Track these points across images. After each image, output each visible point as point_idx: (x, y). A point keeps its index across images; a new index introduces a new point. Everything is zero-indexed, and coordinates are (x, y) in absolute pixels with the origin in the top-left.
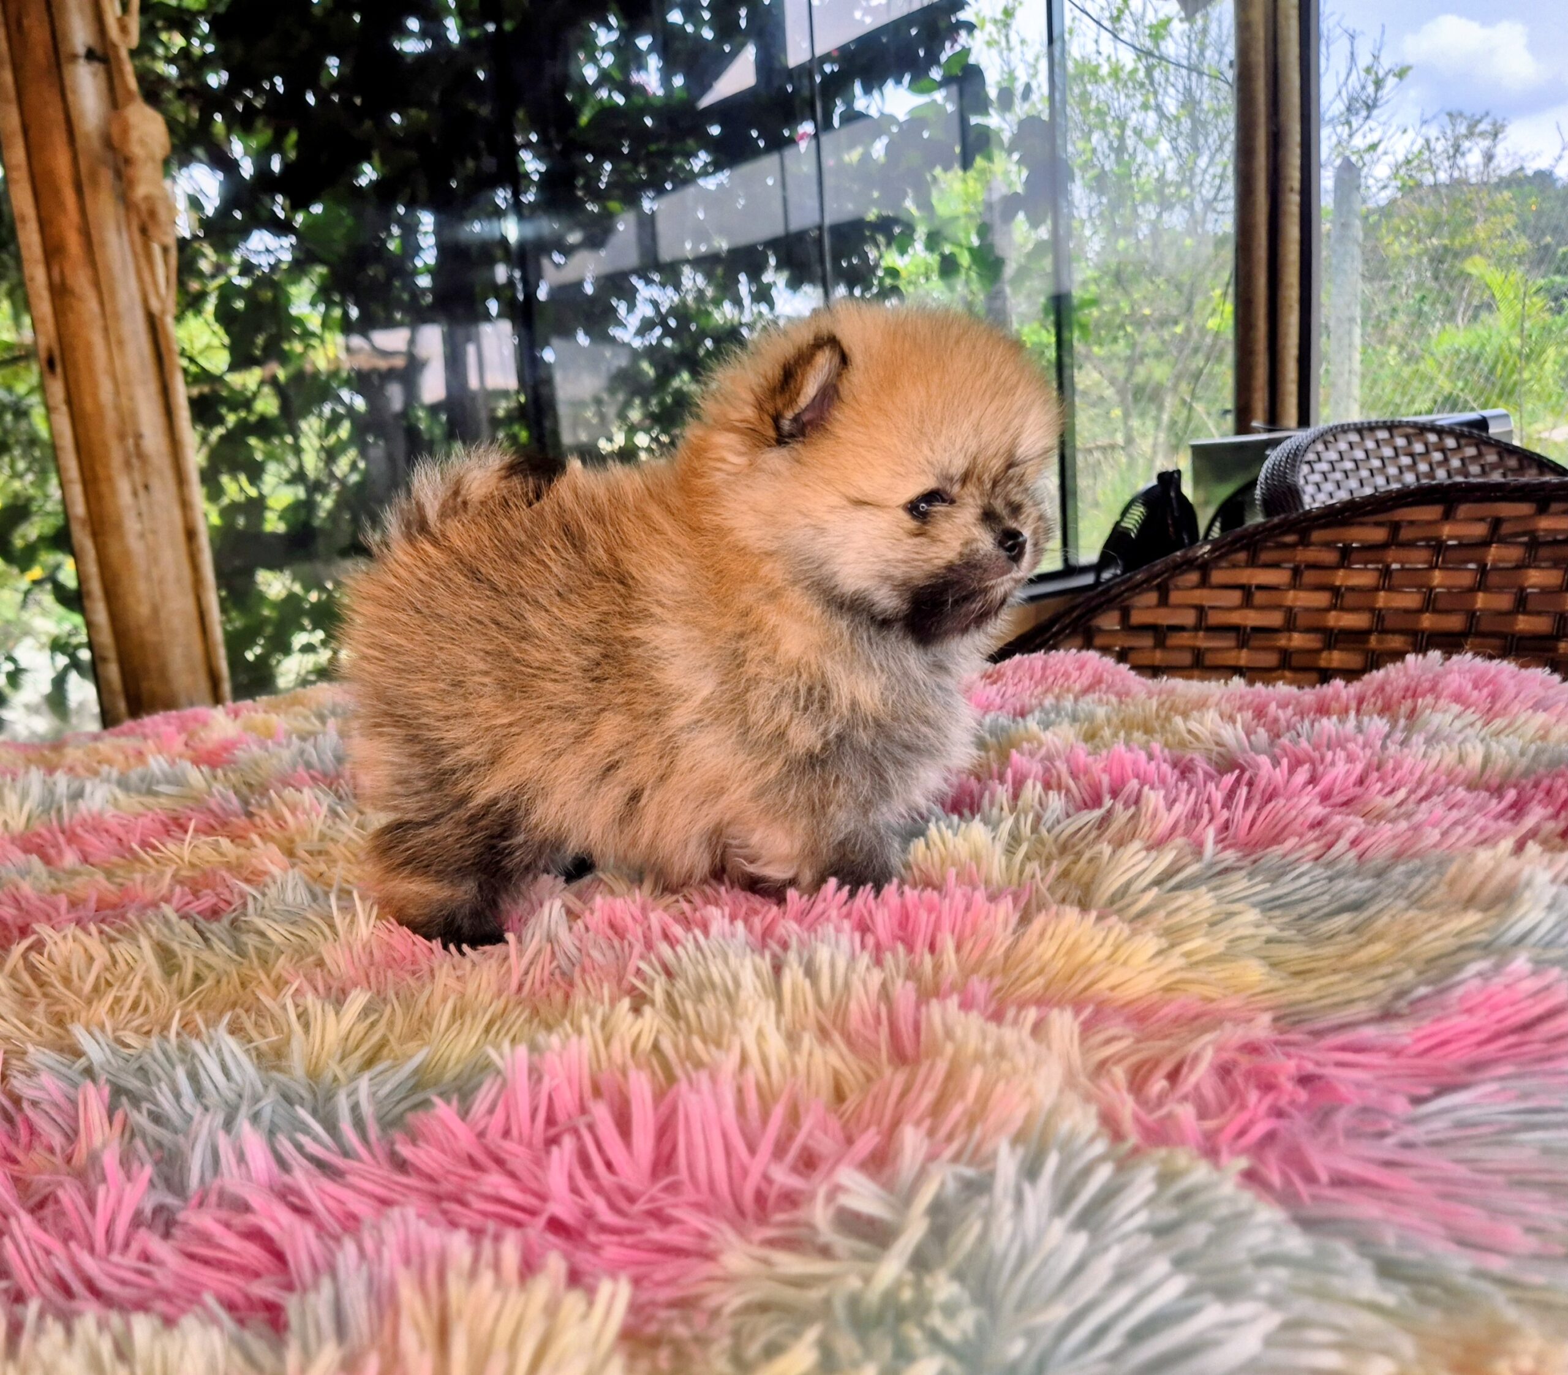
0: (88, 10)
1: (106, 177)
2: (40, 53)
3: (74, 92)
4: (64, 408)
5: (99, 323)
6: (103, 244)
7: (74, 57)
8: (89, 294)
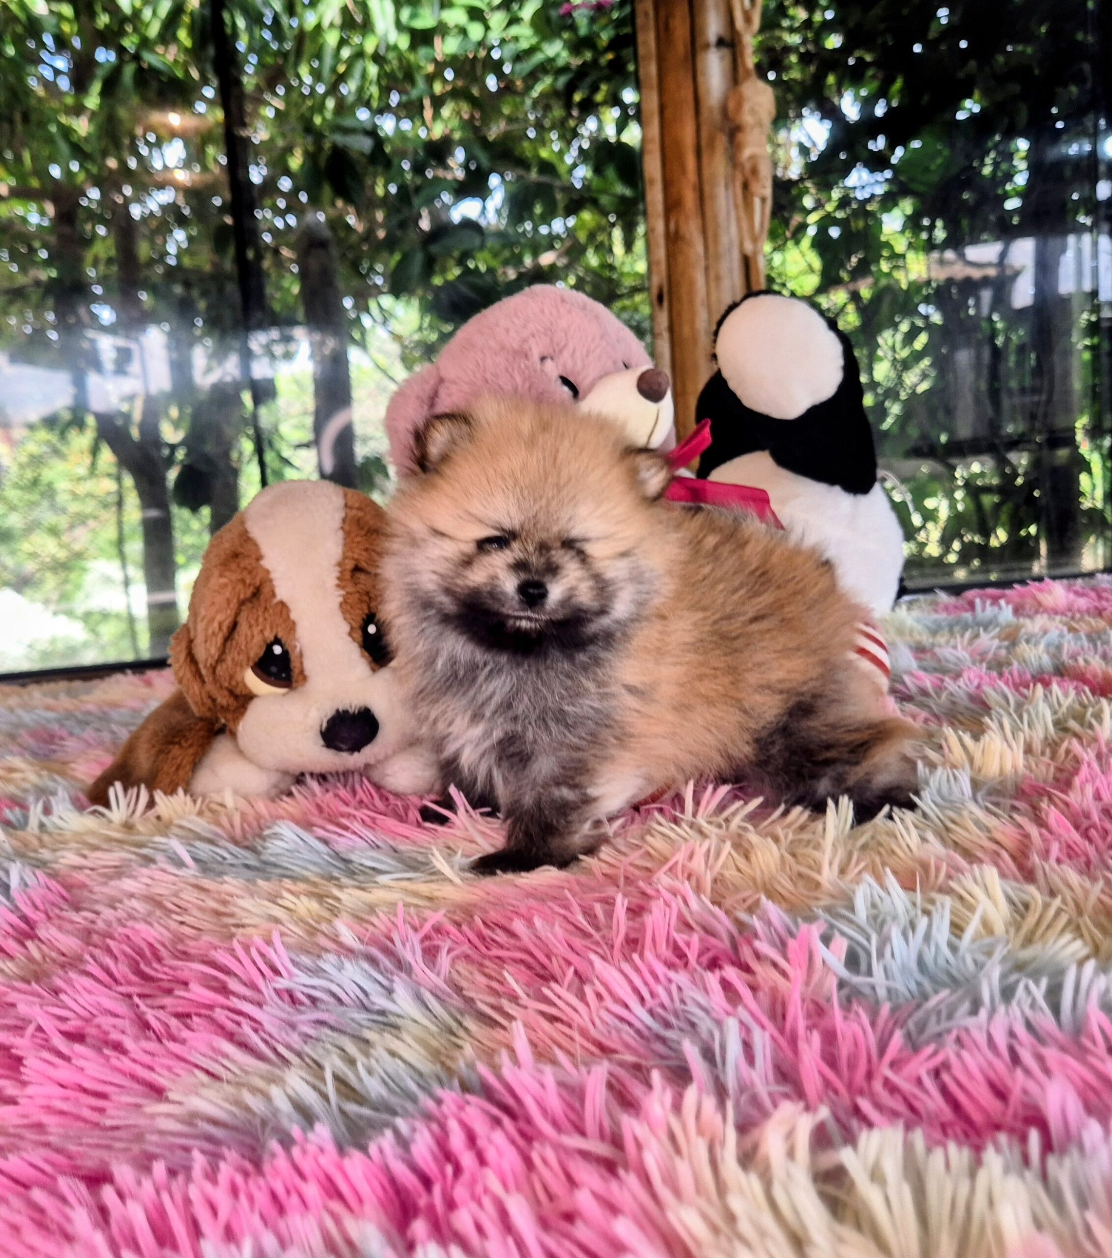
0: (722, 8)
1: (722, 141)
2: (679, 48)
3: (704, 74)
4: (666, 335)
5: (702, 263)
6: (713, 197)
7: (707, 46)
8: (697, 240)
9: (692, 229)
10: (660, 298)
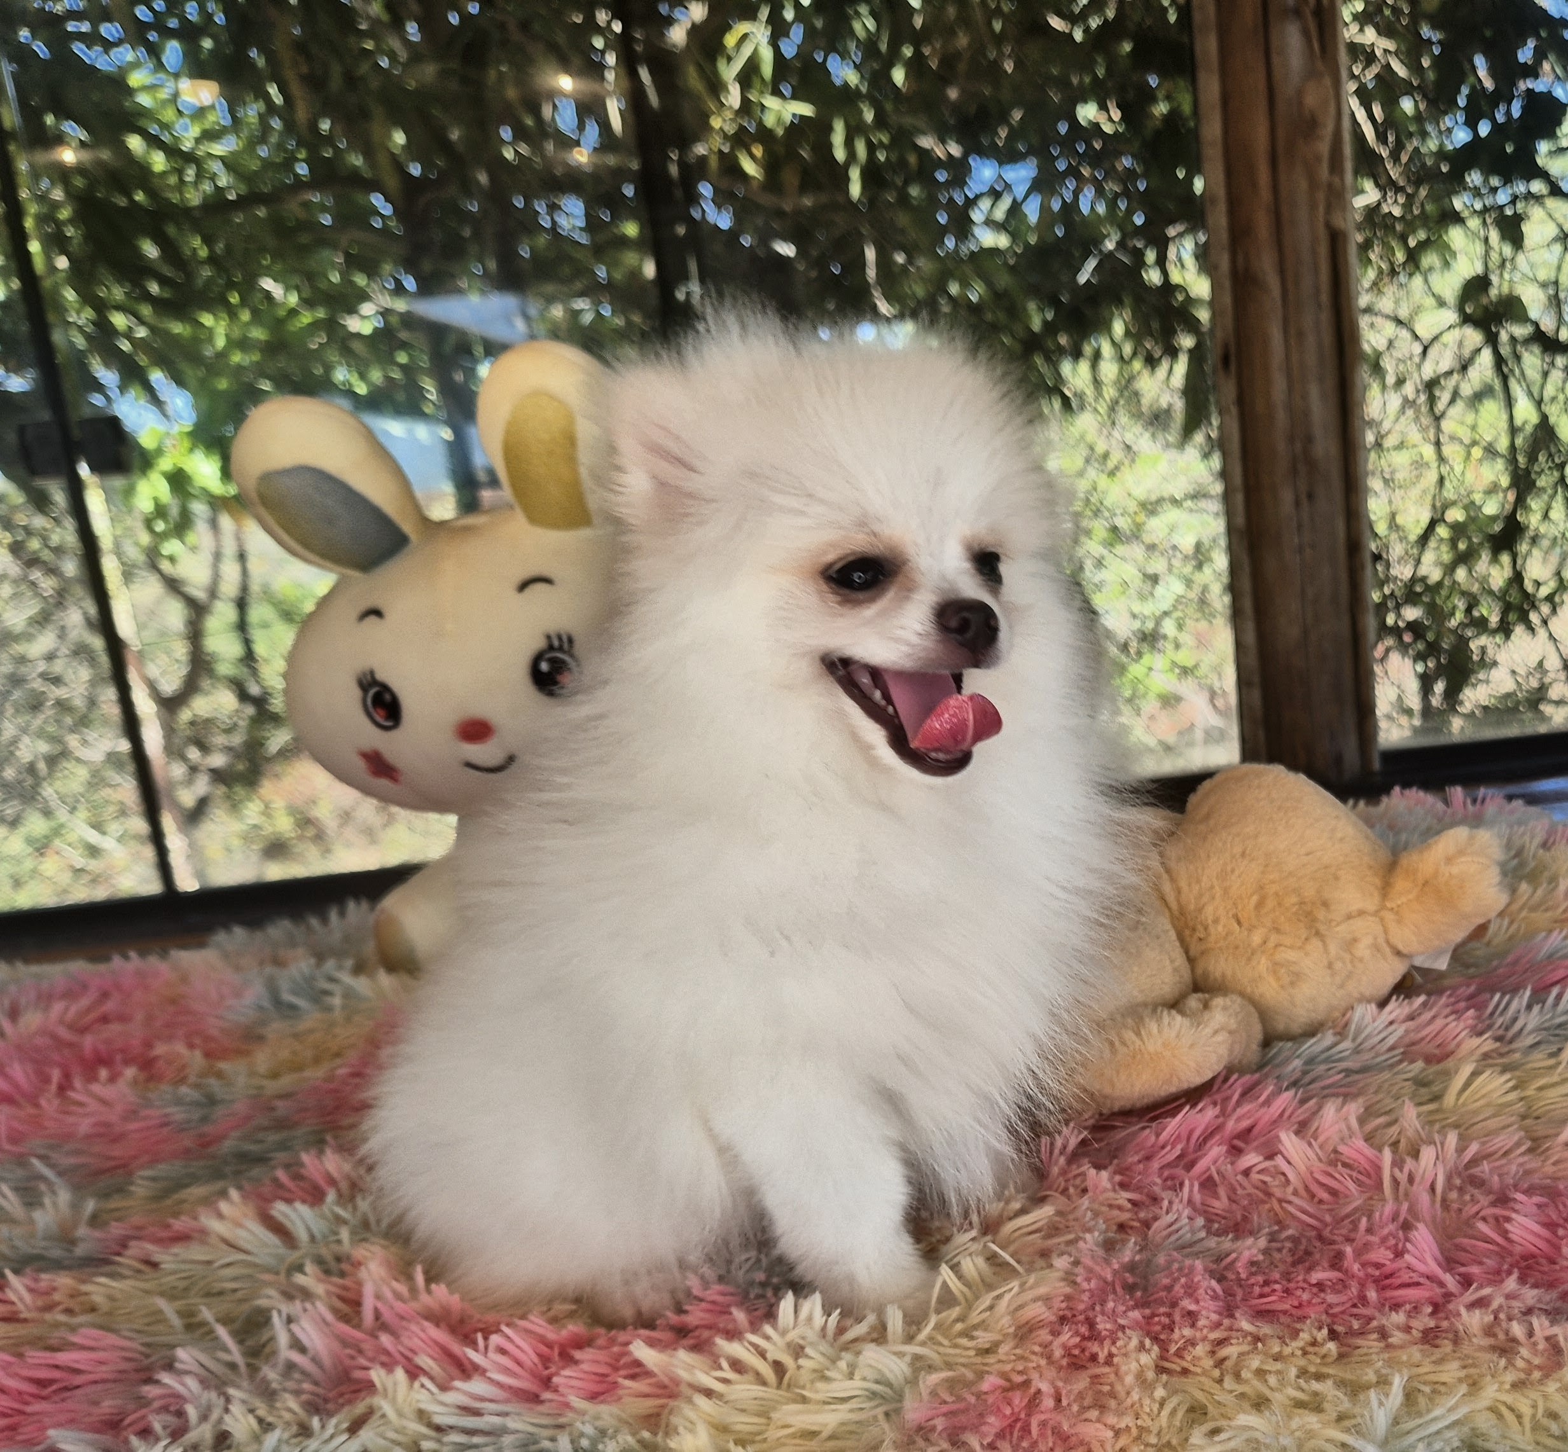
3: (1281, 53)
4: (1234, 410)
5: (1279, 312)
6: (1293, 223)
8: (1273, 281)
9: (1266, 265)
10: (1226, 360)
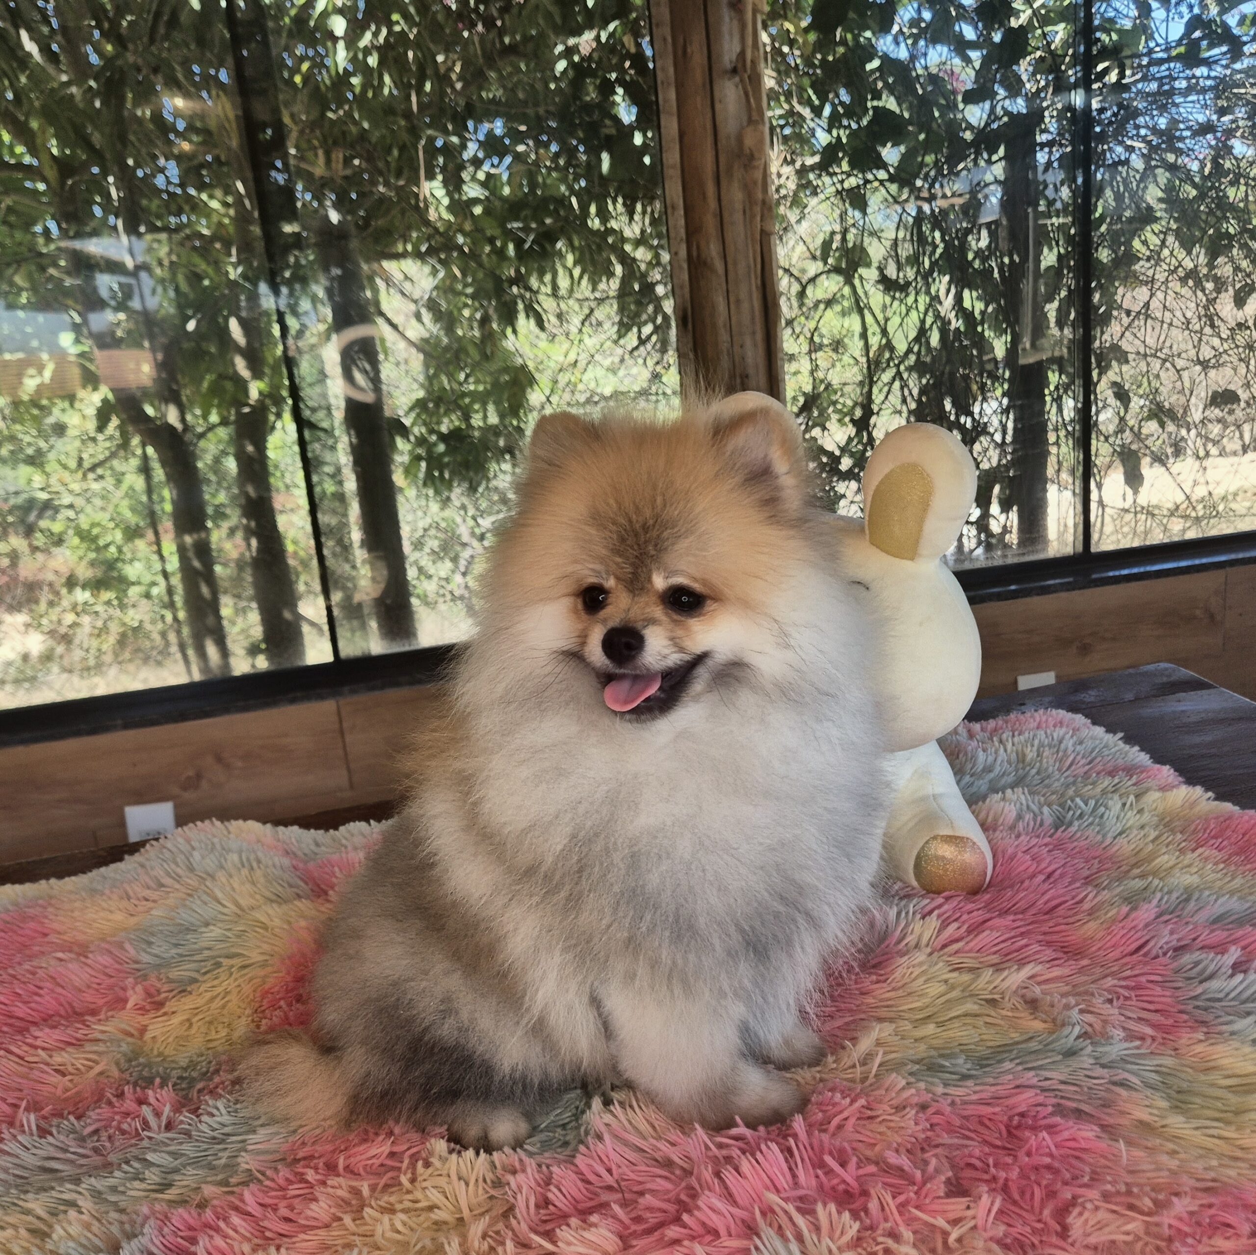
2: (698, 74)
3: (720, 101)
4: (691, 356)
5: (722, 288)
6: (732, 226)
7: (723, 73)
8: (719, 266)
9: (713, 251)
10: (684, 320)
